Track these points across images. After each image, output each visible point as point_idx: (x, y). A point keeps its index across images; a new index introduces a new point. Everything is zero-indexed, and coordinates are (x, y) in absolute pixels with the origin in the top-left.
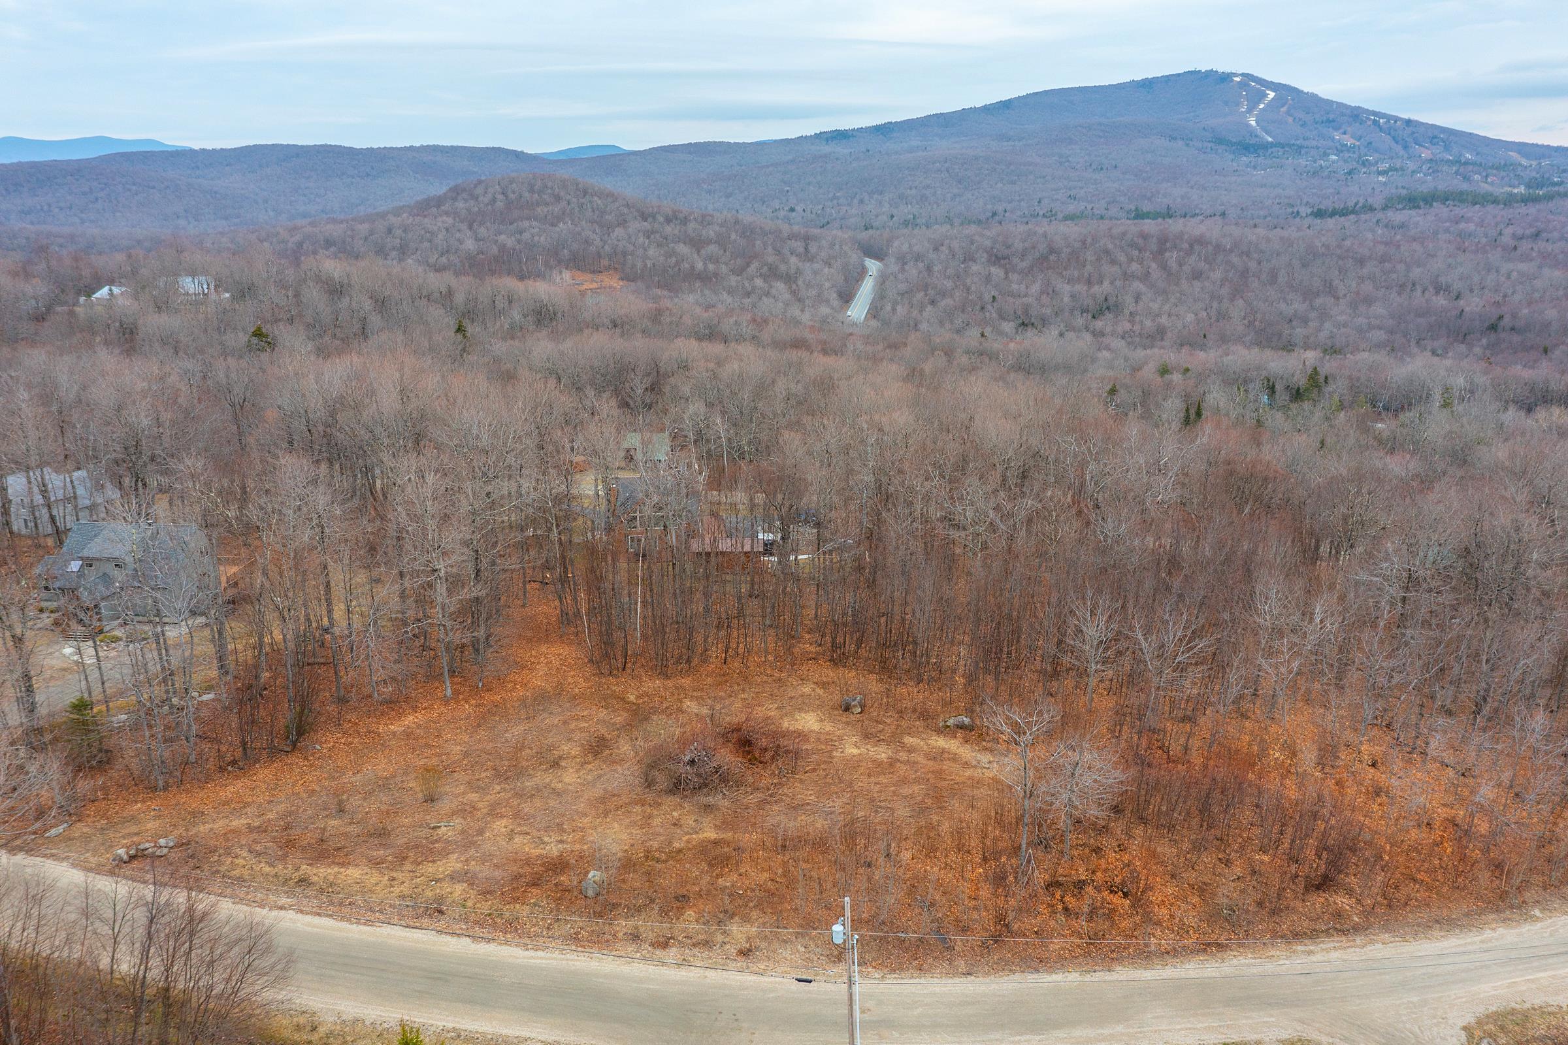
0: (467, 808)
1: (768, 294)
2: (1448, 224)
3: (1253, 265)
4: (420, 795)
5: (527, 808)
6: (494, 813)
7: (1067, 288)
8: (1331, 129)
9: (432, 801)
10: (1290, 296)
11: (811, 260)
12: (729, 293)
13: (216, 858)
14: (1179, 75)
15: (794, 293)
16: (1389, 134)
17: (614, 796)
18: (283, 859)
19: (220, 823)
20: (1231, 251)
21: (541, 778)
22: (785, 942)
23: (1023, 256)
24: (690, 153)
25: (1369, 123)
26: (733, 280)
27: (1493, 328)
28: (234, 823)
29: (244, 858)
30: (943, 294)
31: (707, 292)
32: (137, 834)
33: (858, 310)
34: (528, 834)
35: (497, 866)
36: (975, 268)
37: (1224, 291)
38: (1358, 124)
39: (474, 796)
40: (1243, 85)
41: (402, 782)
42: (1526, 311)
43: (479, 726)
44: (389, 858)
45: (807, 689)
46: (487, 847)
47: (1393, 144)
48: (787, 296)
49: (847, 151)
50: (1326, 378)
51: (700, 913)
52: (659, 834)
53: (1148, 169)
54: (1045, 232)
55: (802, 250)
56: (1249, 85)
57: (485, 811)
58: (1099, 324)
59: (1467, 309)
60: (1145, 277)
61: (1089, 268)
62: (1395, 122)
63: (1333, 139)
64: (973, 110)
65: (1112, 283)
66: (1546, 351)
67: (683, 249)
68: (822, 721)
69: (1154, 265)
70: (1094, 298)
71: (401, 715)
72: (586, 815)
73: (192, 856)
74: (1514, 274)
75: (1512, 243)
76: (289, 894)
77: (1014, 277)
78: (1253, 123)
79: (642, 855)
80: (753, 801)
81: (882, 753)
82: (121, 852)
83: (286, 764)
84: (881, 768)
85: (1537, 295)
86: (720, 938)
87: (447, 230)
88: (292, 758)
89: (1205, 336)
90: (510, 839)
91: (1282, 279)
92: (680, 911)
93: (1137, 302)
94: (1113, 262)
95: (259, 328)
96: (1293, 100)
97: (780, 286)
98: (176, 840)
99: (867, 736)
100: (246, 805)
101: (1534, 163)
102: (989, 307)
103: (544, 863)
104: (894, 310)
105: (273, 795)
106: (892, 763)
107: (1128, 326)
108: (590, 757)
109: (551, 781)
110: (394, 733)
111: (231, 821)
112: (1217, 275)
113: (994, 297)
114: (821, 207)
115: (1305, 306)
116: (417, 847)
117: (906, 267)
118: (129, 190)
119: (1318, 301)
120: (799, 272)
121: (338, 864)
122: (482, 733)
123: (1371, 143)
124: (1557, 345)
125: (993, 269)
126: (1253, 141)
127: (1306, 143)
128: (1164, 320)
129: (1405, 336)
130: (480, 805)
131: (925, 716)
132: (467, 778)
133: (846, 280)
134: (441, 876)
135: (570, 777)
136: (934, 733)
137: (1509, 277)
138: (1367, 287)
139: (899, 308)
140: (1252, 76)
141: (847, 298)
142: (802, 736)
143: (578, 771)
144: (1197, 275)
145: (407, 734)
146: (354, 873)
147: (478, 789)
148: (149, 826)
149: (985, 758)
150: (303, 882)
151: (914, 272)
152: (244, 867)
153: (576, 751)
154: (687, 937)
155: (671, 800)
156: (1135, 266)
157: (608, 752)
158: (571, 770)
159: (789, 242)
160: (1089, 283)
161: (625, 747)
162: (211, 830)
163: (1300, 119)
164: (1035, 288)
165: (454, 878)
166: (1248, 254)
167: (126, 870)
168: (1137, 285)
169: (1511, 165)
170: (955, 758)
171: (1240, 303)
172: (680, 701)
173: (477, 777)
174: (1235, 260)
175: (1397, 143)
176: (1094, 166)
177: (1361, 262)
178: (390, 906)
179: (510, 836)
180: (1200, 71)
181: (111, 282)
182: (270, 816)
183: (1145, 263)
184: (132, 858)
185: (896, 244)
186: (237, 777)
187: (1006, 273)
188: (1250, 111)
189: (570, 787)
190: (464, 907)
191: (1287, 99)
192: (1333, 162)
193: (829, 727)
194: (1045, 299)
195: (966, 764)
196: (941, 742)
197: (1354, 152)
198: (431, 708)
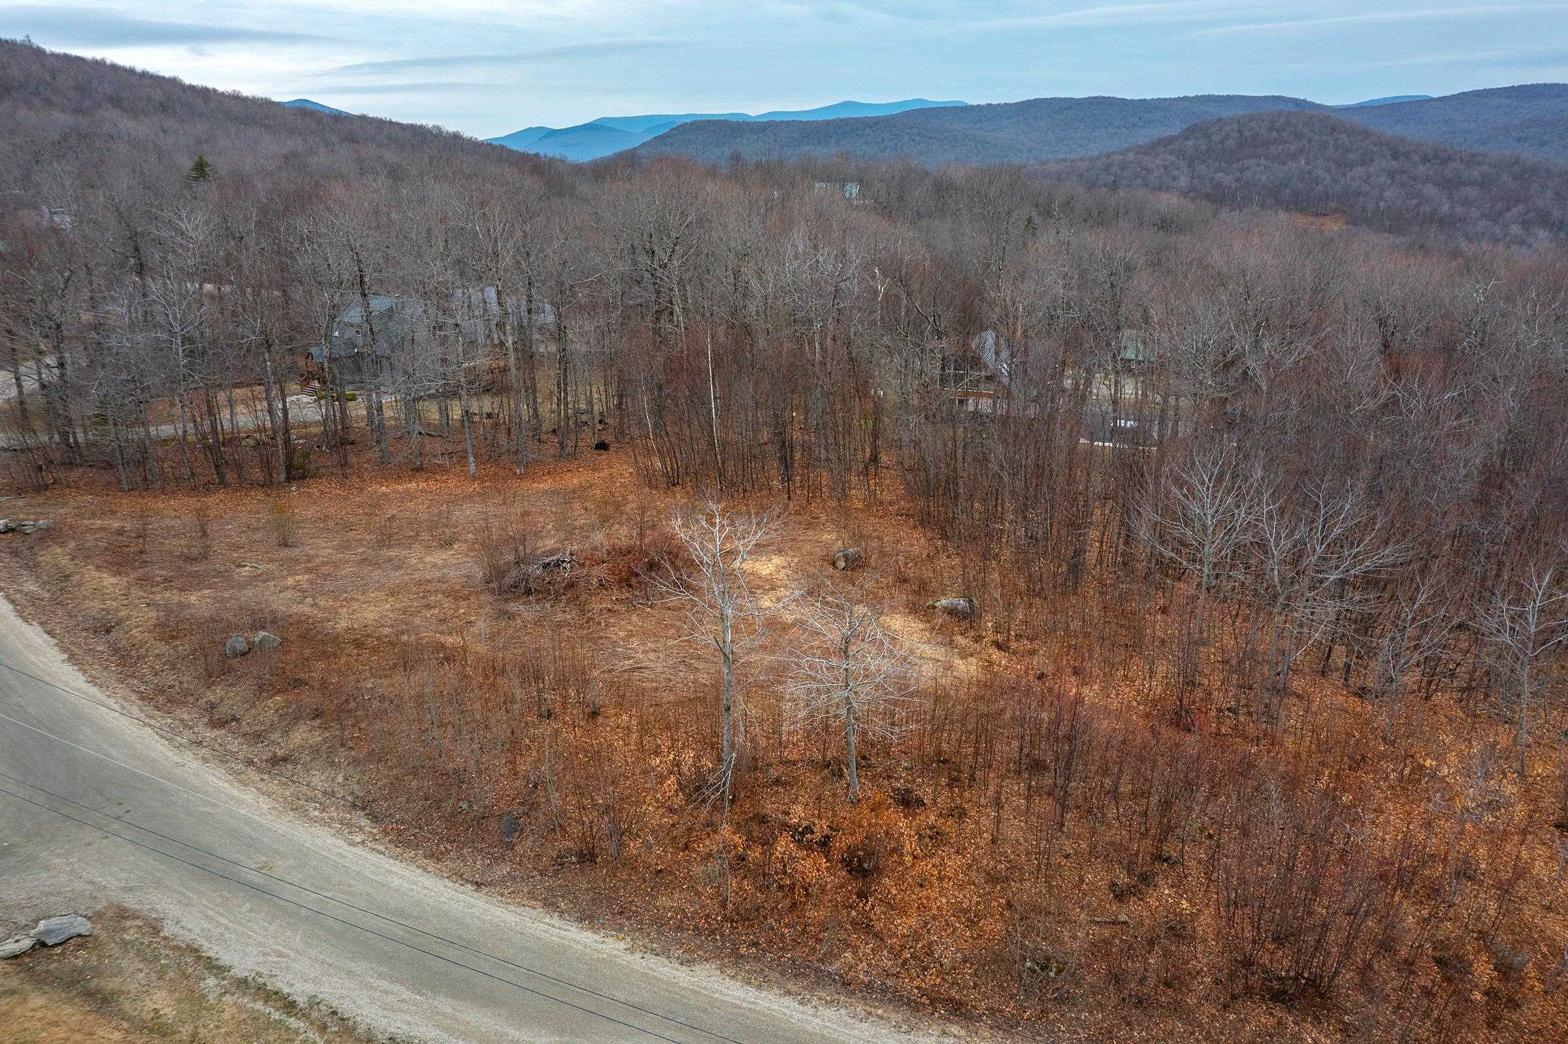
24: (1510, 97)
26: (1482, 225)
44: (159, 578)
67: (1430, 190)
90: (280, 592)
98: (51, 524)
116: (199, 576)
134: (162, 603)
143: (456, 554)
178: (83, 615)
179: (285, 590)
184: (10, 531)
190: (128, 633)
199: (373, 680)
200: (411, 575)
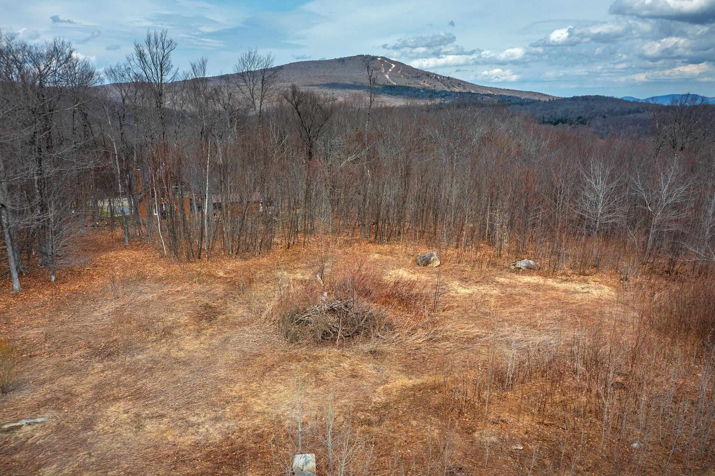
0: (60, 396)
5: (148, 384)
8: (419, 80)
14: (355, 57)
16: (442, 82)
17: (257, 355)
21: (154, 350)
25: (434, 78)
34: (162, 416)
38: (429, 78)
39: (67, 381)
40: (382, 61)
46: (105, 444)
47: (444, 87)
52: (344, 391)
56: (384, 62)
57: (90, 395)
62: (444, 77)
63: (420, 85)
68: (413, 273)
78: (388, 77)
90: (139, 428)
96: (403, 68)
103: (208, 455)
108: (204, 323)
109: (169, 351)
123: (435, 86)
126: (389, 84)
127: (410, 85)
130: (79, 389)
135: (190, 344)
136: (514, 274)
140: (385, 58)
143: (197, 338)
147: (72, 371)
153: (184, 319)
155: (329, 353)
157: (221, 317)
158: (188, 338)
161: (239, 311)
163: (406, 76)
169: (490, 94)
172: (270, 272)
173: (67, 358)
180: (363, 55)
188: (386, 72)
189: (196, 354)
191: (400, 68)
192: (422, 93)
193: (424, 277)
197: (430, 89)
199: (476, 435)
200: (215, 362)
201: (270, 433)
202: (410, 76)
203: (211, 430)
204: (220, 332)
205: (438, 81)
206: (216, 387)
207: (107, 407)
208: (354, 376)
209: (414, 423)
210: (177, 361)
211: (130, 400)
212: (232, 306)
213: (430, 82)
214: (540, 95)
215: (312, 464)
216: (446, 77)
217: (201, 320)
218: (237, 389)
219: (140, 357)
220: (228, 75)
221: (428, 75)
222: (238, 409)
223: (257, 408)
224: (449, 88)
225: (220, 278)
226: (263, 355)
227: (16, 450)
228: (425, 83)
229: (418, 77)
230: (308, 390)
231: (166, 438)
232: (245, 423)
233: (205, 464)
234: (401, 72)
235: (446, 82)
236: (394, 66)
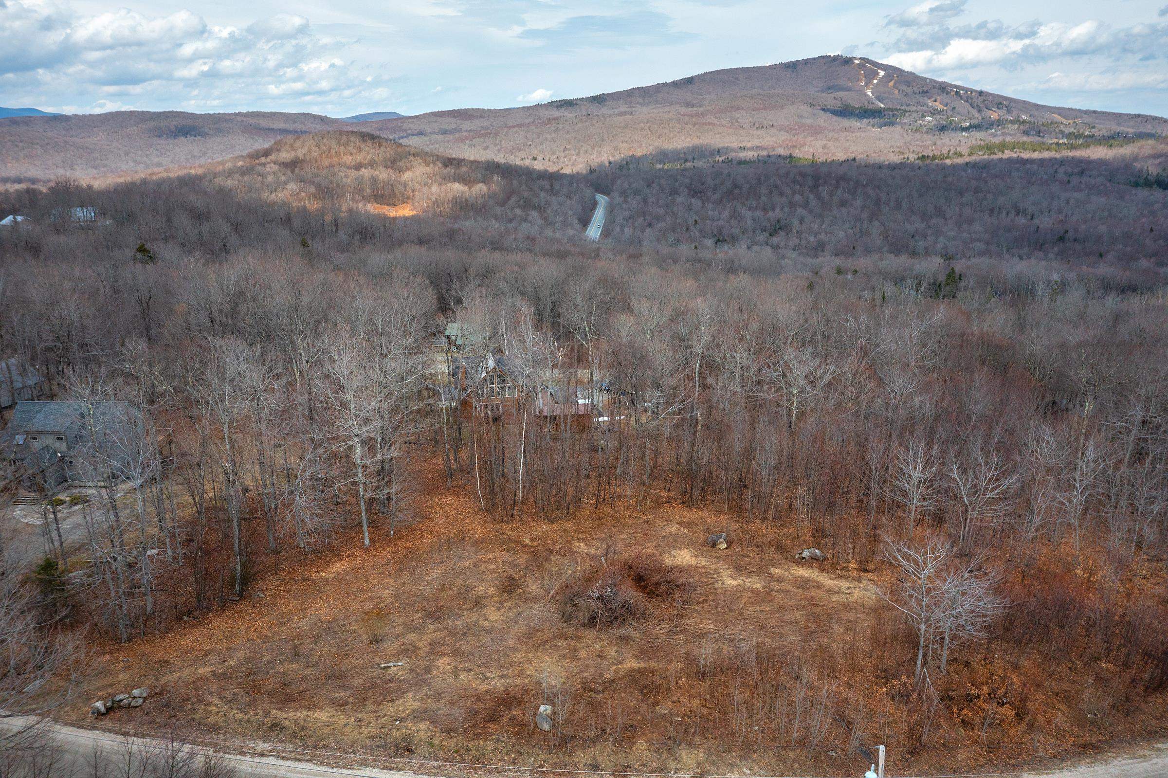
0: (410, 647)
1: (525, 220)
2: (1018, 165)
3: (883, 196)
4: (365, 637)
5: (463, 645)
6: (435, 650)
7: (749, 213)
8: (925, 98)
9: (377, 641)
10: (913, 217)
11: (556, 194)
12: (496, 219)
13: (189, 706)
14: (814, 59)
15: (545, 219)
16: (967, 102)
17: (538, 631)
18: (252, 703)
19: (187, 671)
20: (867, 185)
21: (468, 618)
22: (731, 765)
23: (714, 190)
24: (454, 117)
25: (953, 93)
26: (498, 210)
27: (1062, 239)
28: (200, 671)
29: (216, 705)
30: (658, 219)
31: (479, 219)
32: (111, 685)
33: (594, 231)
34: (470, 670)
35: (452, 703)
36: (679, 199)
37: (865, 215)
38: (945, 94)
39: (413, 636)
40: (861, 66)
41: (345, 625)
42: (1084, 227)
43: (400, 570)
44: (351, 699)
45: (673, 529)
46: (438, 684)
47: (971, 109)
48: (541, 222)
49: (572, 115)
50: (960, 275)
51: (649, 741)
52: (588, 666)
53: (796, 127)
54: (729, 172)
55: (548, 187)
56: (866, 66)
57: (427, 649)
58: (775, 240)
59: (1041, 226)
60: (805, 206)
61: (763, 198)
62: (972, 93)
63: (928, 106)
64: (665, 85)
65: (782, 209)
66: (1101, 255)
67: (457, 187)
68: (696, 556)
69: (812, 196)
70: (769, 220)
71: (329, 563)
72: (517, 650)
73: (167, 705)
74: (1072, 201)
75: (1066, 178)
76: (265, 738)
77: (709, 206)
78: (870, 94)
79: (579, 686)
80: (661, 632)
81: (757, 583)
82: (99, 704)
83: (236, 612)
84: (759, 597)
85: (1089, 216)
86: (672, 765)
87: (275, 173)
88: (241, 607)
89: (854, 248)
90: (456, 676)
91: (905, 205)
92: (631, 741)
93: (801, 223)
94: (781, 194)
95: (143, 246)
96: (897, 77)
97: (535, 214)
98: (148, 691)
99: (738, 569)
100: (208, 653)
101: (1071, 121)
102: (692, 228)
103: (494, 698)
104: (622, 231)
105: (231, 642)
106: (769, 591)
107: (797, 241)
108: (506, 595)
109: (478, 619)
110: (327, 580)
111: (196, 669)
112: (858, 203)
113: (696, 221)
114: (555, 156)
115: (923, 225)
116: (373, 687)
117: (629, 200)
118: (17, 146)
119: (934, 221)
120: (548, 203)
121: (305, 707)
122: (405, 577)
123: (954, 108)
124: (1108, 252)
125: (693, 200)
126: (871, 107)
127: (908, 109)
128: (822, 236)
129: (998, 246)
130: (420, 644)
131: (780, 548)
132: (402, 619)
133: (583, 209)
134: (403, 715)
135: (494, 616)
136: (794, 564)
137: (1068, 202)
138: (967, 211)
139: (626, 230)
140: (867, 59)
141: (585, 222)
142: (684, 570)
143: (499, 609)
144: (843, 203)
145: (339, 580)
146: (322, 715)
147: (415, 629)
148: (121, 677)
149: (844, 584)
150: (275, 726)
151: (635, 203)
152: (217, 713)
153: (492, 590)
154: (644, 765)
155: (589, 634)
156: (797, 197)
157: (519, 590)
158: (493, 609)
159: (538, 182)
160: (765, 209)
161: (534, 586)
162: (179, 678)
163: (903, 91)
164: (726, 214)
165: (417, 716)
166: (879, 187)
167: (107, 723)
168: (800, 211)
169: (1056, 123)
170: (819, 586)
171: (877, 223)
172: (569, 542)
173: (411, 618)
174: (870, 191)
175: (973, 108)
176: (757, 125)
177: (961, 193)
178: (362, 747)
179: (456, 673)
180: (830, 56)
181: (14, 212)
182: (232, 663)
183: (805, 194)
184: (109, 710)
185: (619, 182)
186: (193, 626)
187: (703, 203)
188: (867, 84)
189: (496, 625)
190: (432, 745)
191: (893, 76)
192: (929, 122)
193: (703, 562)
194: (733, 222)
195: (830, 591)
196: (802, 572)
197: (943, 115)
198: (352, 555)
199: (657, 708)
200: (508, 633)
201: (532, 690)
202: (909, 90)
203: (498, 684)
204: (517, 606)
205: (961, 99)
206: (506, 653)
207: (438, 660)
208: (599, 656)
209: (623, 695)
210: (483, 629)
211: (452, 656)
212: (530, 580)
213: (946, 101)
214: (1157, 121)
215: (549, 712)
216: (976, 91)
217: (503, 592)
218: (519, 656)
219: (458, 623)
220: (603, 94)
221: (943, 88)
222: (516, 672)
223: (529, 672)
224: (979, 111)
225: (525, 546)
226: (542, 631)
227: (390, 681)
228: (937, 103)
229: (924, 92)
230: (564, 664)
231: (472, 685)
232: (519, 681)
233: (492, 703)
234: (895, 83)
235: (975, 100)
236: (882, 73)
